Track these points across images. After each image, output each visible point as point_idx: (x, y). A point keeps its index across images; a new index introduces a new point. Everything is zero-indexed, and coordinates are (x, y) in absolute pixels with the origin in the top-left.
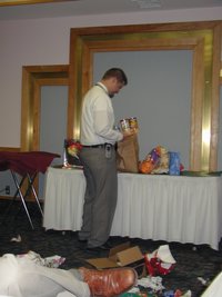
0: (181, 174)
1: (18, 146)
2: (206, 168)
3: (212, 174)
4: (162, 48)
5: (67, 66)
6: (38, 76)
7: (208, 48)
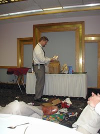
0: (73, 73)
1: (16, 66)
2: (81, 71)
3: (83, 73)
4: (65, 30)
5: (32, 38)
6: (23, 42)
7: (81, 30)
